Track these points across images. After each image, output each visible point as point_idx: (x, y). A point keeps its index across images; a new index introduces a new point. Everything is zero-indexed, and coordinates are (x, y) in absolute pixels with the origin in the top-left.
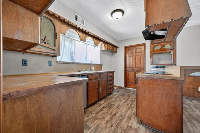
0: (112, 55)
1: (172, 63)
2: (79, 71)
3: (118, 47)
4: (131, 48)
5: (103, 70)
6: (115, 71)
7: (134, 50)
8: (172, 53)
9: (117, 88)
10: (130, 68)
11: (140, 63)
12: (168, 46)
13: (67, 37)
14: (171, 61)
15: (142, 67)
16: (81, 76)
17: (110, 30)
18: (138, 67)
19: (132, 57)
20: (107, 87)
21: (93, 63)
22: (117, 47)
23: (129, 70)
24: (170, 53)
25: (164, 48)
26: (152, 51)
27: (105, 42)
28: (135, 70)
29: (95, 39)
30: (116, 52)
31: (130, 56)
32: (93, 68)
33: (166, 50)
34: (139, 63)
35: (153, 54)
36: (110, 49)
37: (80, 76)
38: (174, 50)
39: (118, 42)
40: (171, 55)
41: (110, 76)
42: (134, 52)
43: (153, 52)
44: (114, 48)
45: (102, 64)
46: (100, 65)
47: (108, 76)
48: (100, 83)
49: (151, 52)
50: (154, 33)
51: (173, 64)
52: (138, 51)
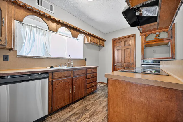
0: (100, 50)
1: (170, 56)
2: (51, 67)
3: (106, 41)
4: (119, 41)
5: (87, 66)
6: (98, 67)
7: (123, 42)
8: (170, 43)
9: (104, 85)
10: (118, 63)
11: (130, 57)
12: (163, 35)
13: (39, 28)
14: (168, 54)
15: (132, 61)
16: (41, 73)
17: (91, 19)
18: (127, 62)
19: (120, 51)
20: (86, 85)
21: (72, 57)
22: (104, 41)
23: (117, 66)
24: (167, 44)
25: (159, 38)
26: (143, 42)
27: (86, 33)
28: (124, 65)
29: (72, 30)
30: (104, 46)
31: (118, 50)
32: (72, 64)
33: (162, 40)
34: (128, 58)
35: (146, 46)
36: (95, 42)
37: (39, 73)
38: (173, 39)
39: (105, 34)
40: (169, 46)
41: (91, 72)
42: (123, 45)
43: (145, 44)
44: (100, 41)
45: (86, 59)
46: (83, 59)
47: (88, 73)
48: (74, 82)
49: (142, 44)
50: (141, 14)
51: (171, 58)
52: (126, 43)
